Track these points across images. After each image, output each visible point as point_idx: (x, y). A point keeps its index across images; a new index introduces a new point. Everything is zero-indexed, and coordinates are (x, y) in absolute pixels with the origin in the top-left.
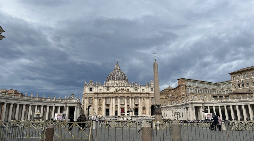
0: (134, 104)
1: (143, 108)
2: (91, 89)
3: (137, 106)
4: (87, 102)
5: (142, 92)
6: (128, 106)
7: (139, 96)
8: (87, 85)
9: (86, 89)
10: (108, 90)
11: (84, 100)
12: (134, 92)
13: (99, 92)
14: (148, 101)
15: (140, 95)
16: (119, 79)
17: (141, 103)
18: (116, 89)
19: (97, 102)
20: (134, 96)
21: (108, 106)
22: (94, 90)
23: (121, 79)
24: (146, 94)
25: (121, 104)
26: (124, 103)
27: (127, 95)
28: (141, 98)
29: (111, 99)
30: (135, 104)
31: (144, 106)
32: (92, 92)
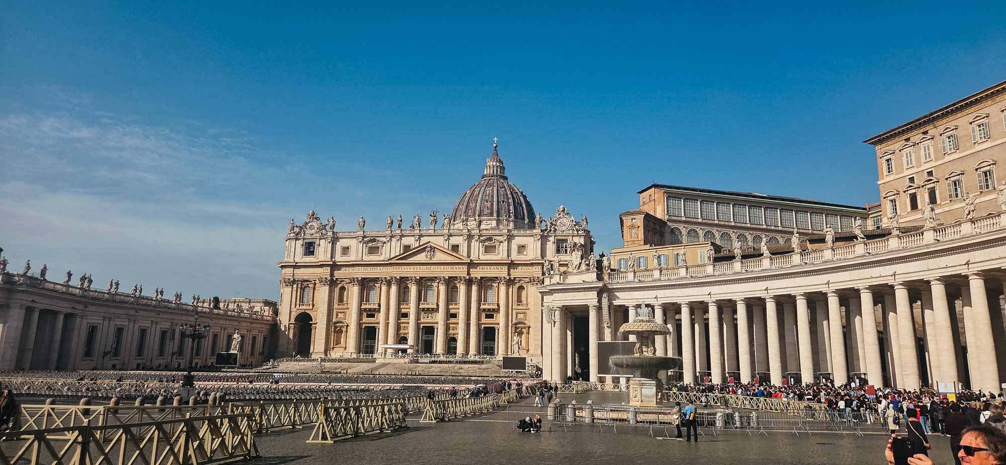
0: (479, 309)
1: (516, 324)
2: (309, 249)
3: (489, 316)
4: (294, 300)
5: (515, 256)
6: (454, 316)
7: (502, 272)
8: (294, 233)
9: (293, 249)
10: (373, 250)
12: (482, 257)
13: (338, 257)
15: (506, 268)
18: (407, 248)
19: (326, 299)
20: (477, 273)
21: (371, 314)
22: (322, 249)
24: (532, 265)
25: (421, 306)
26: (433, 304)
27: (446, 273)
28: (510, 282)
29: (384, 288)
30: (483, 307)
31: (520, 316)
32: (312, 258)
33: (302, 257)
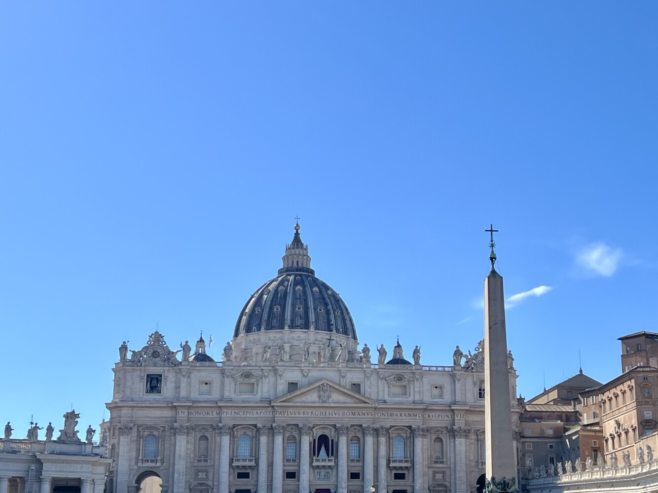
0: (388, 467)
1: (434, 487)
2: (154, 383)
3: (399, 476)
4: (134, 454)
5: (427, 399)
6: (356, 476)
7: (416, 422)
8: (132, 362)
9: (129, 384)
10: (245, 387)
11: (116, 441)
12: (389, 400)
13: (195, 395)
14: (464, 449)
15: (419, 415)
16: (306, 326)
17: (427, 463)
18: (293, 386)
19: (183, 453)
20: (386, 421)
21: (244, 473)
22: (173, 385)
23: (316, 328)
24: (453, 410)
25: (315, 464)
26: (330, 461)
27: (346, 418)
28: (427, 431)
29: (263, 440)
30: (392, 465)
31: (439, 477)
32: (159, 397)
33: (143, 395)
